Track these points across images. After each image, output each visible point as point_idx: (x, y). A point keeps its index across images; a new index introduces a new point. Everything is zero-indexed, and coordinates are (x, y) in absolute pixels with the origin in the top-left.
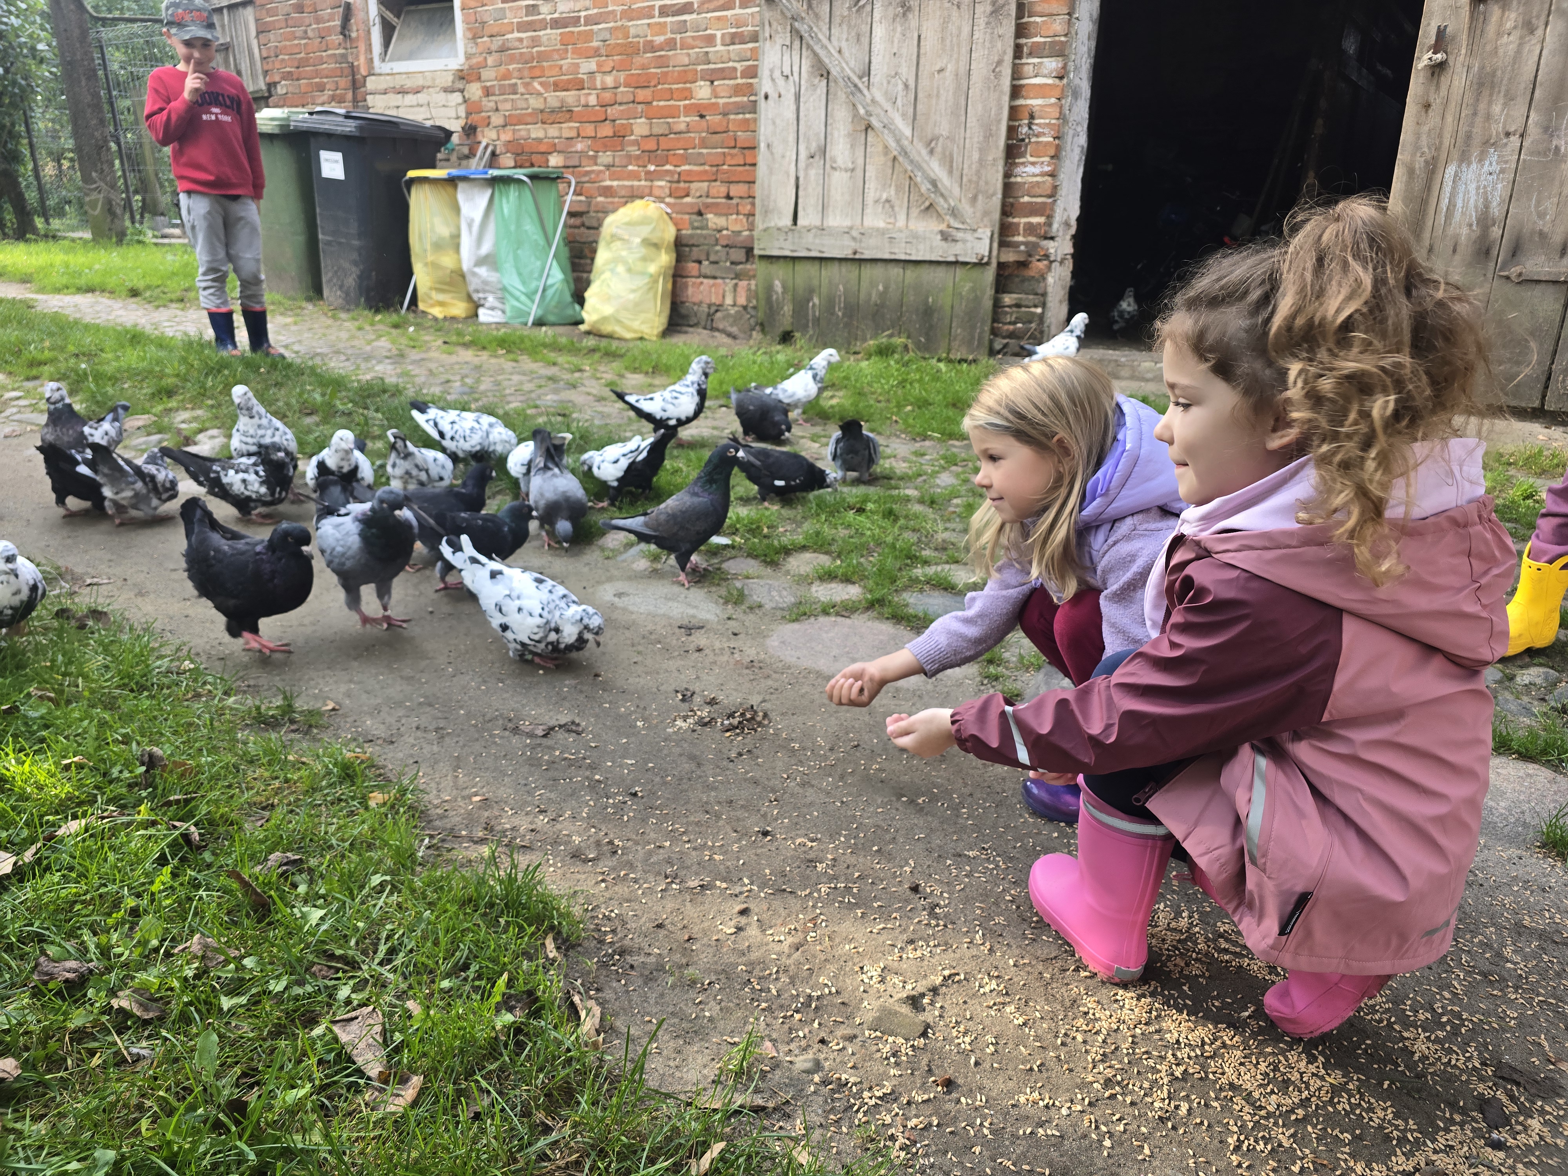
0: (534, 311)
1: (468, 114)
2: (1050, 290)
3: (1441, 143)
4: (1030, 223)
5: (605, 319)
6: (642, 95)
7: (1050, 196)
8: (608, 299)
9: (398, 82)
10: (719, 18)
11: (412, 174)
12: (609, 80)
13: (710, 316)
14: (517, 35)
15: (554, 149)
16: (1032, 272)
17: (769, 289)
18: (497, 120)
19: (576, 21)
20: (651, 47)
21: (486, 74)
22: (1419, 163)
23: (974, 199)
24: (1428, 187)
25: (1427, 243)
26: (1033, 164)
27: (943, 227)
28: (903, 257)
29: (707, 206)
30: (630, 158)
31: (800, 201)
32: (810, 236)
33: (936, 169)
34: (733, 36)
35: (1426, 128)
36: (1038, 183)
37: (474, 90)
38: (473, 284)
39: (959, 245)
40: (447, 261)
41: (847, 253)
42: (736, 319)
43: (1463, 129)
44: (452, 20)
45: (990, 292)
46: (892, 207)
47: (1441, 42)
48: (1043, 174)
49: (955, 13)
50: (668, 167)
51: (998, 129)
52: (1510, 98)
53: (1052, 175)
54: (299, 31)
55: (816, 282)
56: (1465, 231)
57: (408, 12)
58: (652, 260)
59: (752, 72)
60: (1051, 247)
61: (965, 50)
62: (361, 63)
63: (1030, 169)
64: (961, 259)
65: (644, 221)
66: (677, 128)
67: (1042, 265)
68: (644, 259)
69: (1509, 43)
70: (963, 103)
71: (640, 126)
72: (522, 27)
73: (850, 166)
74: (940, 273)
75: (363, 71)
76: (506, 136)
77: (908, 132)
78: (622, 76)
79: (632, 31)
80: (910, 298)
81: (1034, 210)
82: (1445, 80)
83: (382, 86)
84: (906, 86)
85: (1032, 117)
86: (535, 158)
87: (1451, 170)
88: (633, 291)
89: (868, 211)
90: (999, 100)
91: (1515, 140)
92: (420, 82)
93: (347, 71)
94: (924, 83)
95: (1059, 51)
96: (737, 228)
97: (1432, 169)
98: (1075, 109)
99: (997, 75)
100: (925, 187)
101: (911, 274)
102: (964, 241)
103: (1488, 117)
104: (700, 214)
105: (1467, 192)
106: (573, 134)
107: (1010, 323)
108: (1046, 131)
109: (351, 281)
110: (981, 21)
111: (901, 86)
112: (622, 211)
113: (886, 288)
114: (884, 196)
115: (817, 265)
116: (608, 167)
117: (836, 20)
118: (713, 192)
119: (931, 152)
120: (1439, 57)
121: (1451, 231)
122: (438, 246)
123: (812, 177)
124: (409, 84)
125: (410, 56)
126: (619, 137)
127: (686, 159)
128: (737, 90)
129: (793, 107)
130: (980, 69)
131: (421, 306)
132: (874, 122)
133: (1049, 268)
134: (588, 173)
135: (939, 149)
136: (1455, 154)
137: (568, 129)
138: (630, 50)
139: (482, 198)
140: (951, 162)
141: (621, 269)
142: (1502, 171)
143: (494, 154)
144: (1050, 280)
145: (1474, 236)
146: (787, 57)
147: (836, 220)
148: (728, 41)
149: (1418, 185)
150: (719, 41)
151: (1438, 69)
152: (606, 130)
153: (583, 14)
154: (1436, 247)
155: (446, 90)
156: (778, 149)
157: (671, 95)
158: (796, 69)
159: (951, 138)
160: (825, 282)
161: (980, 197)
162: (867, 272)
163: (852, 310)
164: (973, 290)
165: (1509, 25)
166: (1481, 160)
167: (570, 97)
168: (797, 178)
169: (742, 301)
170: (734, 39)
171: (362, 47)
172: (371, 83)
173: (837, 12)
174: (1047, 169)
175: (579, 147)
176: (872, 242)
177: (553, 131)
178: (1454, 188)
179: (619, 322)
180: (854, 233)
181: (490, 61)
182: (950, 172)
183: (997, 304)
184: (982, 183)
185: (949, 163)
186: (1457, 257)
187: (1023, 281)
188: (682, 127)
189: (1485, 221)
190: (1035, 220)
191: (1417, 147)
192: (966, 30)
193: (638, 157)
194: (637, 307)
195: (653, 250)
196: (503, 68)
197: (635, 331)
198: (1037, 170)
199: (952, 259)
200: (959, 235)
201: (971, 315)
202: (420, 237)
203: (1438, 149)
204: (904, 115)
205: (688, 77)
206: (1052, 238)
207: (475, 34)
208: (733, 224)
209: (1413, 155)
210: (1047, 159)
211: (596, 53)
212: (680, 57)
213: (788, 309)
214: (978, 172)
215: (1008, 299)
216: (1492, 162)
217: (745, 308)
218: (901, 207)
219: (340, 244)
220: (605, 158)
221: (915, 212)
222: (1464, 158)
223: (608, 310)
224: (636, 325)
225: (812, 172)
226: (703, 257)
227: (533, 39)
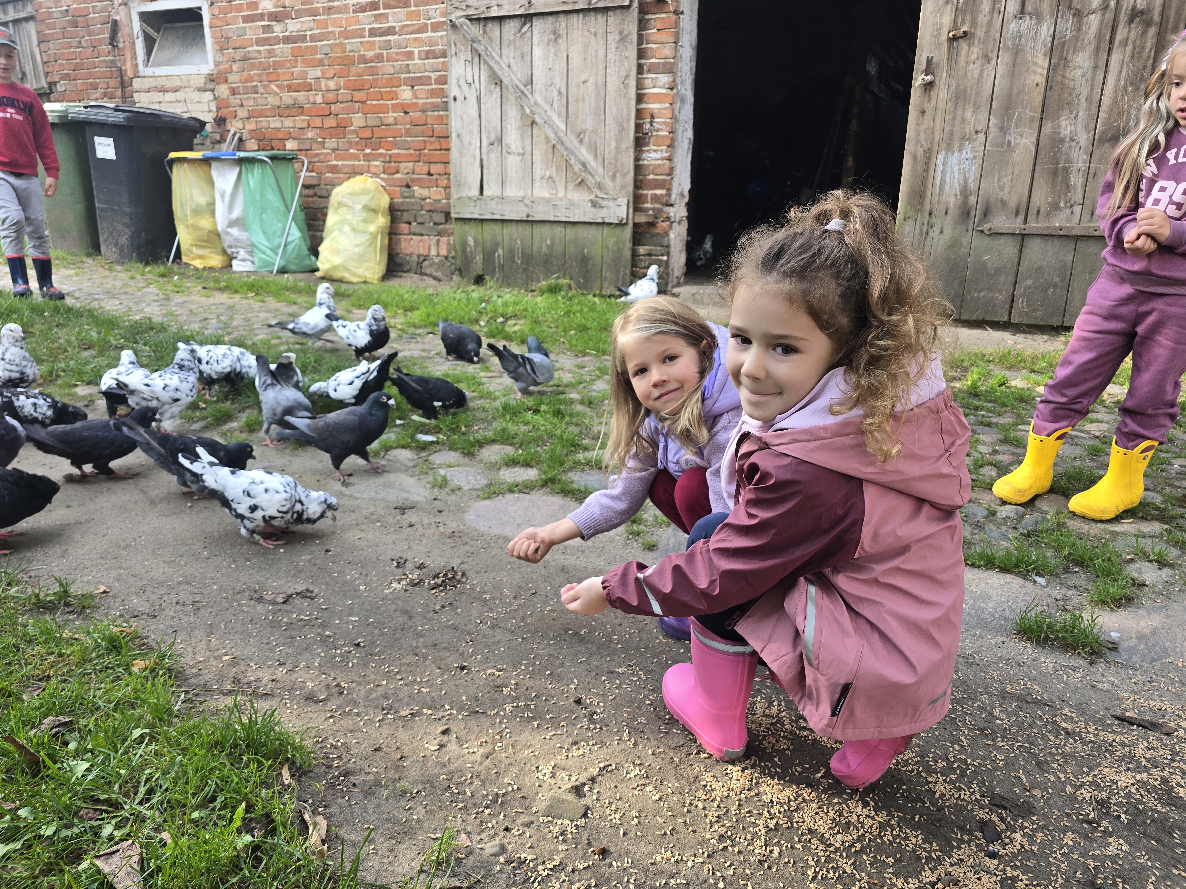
0: (278, 262)
1: (219, 108)
2: (672, 243)
3: (934, 138)
4: (655, 195)
5: (335, 268)
6: (358, 95)
7: (668, 175)
8: (337, 252)
9: (160, 83)
10: (416, 39)
11: (173, 155)
12: (332, 84)
13: (420, 264)
14: (255, 48)
15: (289, 136)
16: (658, 231)
17: (464, 243)
18: (242, 113)
19: (303, 38)
20: (364, 60)
21: (231, 78)
22: (920, 152)
23: (614, 177)
24: (927, 169)
25: (927, 208)
26: (655, 151)
27: (592, 197)
28: (564, 219)
29: (413, 180)
30: (351, 144)
31: (485, 177)
32: (494, 203)
33: (585, 154)
34: (427, 52)
35: (923, 128)
36: (659, 165)
37: (223, 90)
38: (227, 241)
39: (605, 210)
40: (205, 223)
41: (522, 216)
42: (440, 266)
43: (947, 129)
44: (203, 36)
45: (629, 245)
46: (554, 182)
47: (929, 69)
48: (662, 159)
49: (593, 39)
50: (381, 151)
51: (628, 125)
52: (977, 108)
53: (669, 159)
54: (74, 42)
55: (499, 238)
56: (952, 199)
57: (166, 29)
58: (372, 222)
59: (443, 80)
60: (671, 211)
61: (601, 67)
62: (128, 67)
63: (653, 155)
64: (607, 221)
65: (364, 192)
66: (387, 121)
67: (666, 225)
68: (365, 221)
69: (974, 69)
70: (602, 106)
71: (358, 120)
72: (260, 42)
73: (521, 151)
74: (592, 230)
75: (130, 74)
76: (250, 126)
77: (563, 127)
78: (342, 81)
79: (348, 47)
80: (571, 249)
81: (658, 185)
82: (933, 94)
83: (147, 86)
84: (560, 93)
85: (652, 117)
86: (274, 143)
87: (941, 157)
88: (358, 246)
89: (536, 185)
90: (628, 104)
91: (982, 136)
92: (178, 83)
93: (116, 74)
94: (573, 91)
95: (670, 69)
96: (437, 197)
97: (929, 156)
98: (683, 112)
99: (626, 86)
100: (577, 167)
101: (570, 232)
102: (608, 207)
103: (963, 120)
104: (408, 186)
105: (952, 172)
106: (305, 125)
108: (663, 127)
109: (124, 240)
110: (612, 46)
111: (556, 93)
112: (346, 184)
113: (553, 242)
114: (548, 174)
115: (500, 225)
116: (334, 150)
117: (505, 43)
118: (417, 170)
119: (581, 141)
120: (929, 78)
121: (943, 199)
122: (197, 212)
123: (493, 159)
124: (168, 84)
125: (169, 63)
126: (342, 128)
127: (395, 145)
128: (433, 93)
129: (476, 107)
130: (613, 82)
131: (184, 259)
132: (538, 119)
133: (670, 227)
134: (317, 155)
135: (586, 140)
136: (943, 146)
137: (301, 121)
138: (348, 62)
139: (232, 174)
140: (596, 149)
141: (347, 228)
142: (975, 158)
143: (240, 140)
144: (672, 235)
145: (959, 203)
146: (469, 70)
147: (513, 192)
148: (423, 56)
149: (920, 168)
150: (416, 56)
151: (929, 86)
152: (331, 122)
153: (308, 33)
154: (934, 210)
155: (199, 90)
156: (466, 138)
157: (381, 96)
158: (476, 78)
159: (594, 132)
160: (506, 238)
161: (618, 175)
162: (538, 230)
163: (528, 259)
164: (616, 243)
165: (974, 57)
166: (960, 150)
167: (301, 96)
168: (482, 160)
169: (444, 252)
170: (428, 55)
171: (128, 55)
172: (137, 84)
173: (505, 36)
174: (665, 155)
175: (310, 135)
176: (541, 208)
177: (288, 123)
178: (944, 169)
179: (347, 269)
180: (527, 201)
181: (235, 67)
182: (596, 156)
183: (634, 254)
184: (619, 165)
185: (594, 149)
186: (949, 217)
187: (652, 237)
188: (391, 121)
189: (965, 192)
190: (659, 192)
191: (918, 141)
192: (602, 52)
193: (357, 143)
194: (361, 258)
195: (372, 214)
196: (245, 73)
197: (360, 276)
198: (658, 155)
199: (600, 220)
200: (604, 203)
201: (616, 262)
202: (181, 204)
203: (932, 142)
204: (559, 114)
205: (394, 82)
206: (672, 205)
207: (222, 46)
208: (435, 194)
209: (916, 146)
210: (665, 148)
211: (320, 63)
212: (387, 68)
213: (479, 258)
214: (615, 157)
215: (642, 250)
216: (968, 152)
217: (446, 258)
218: (560, 182)
219: (114, 210)
220: (331, 143)
221: (571, 186)
222: (949, 148)
223: (338, 260)
224: (360, 271)
225: (493, 156)
226: (411, 219)
227: (269, 51)
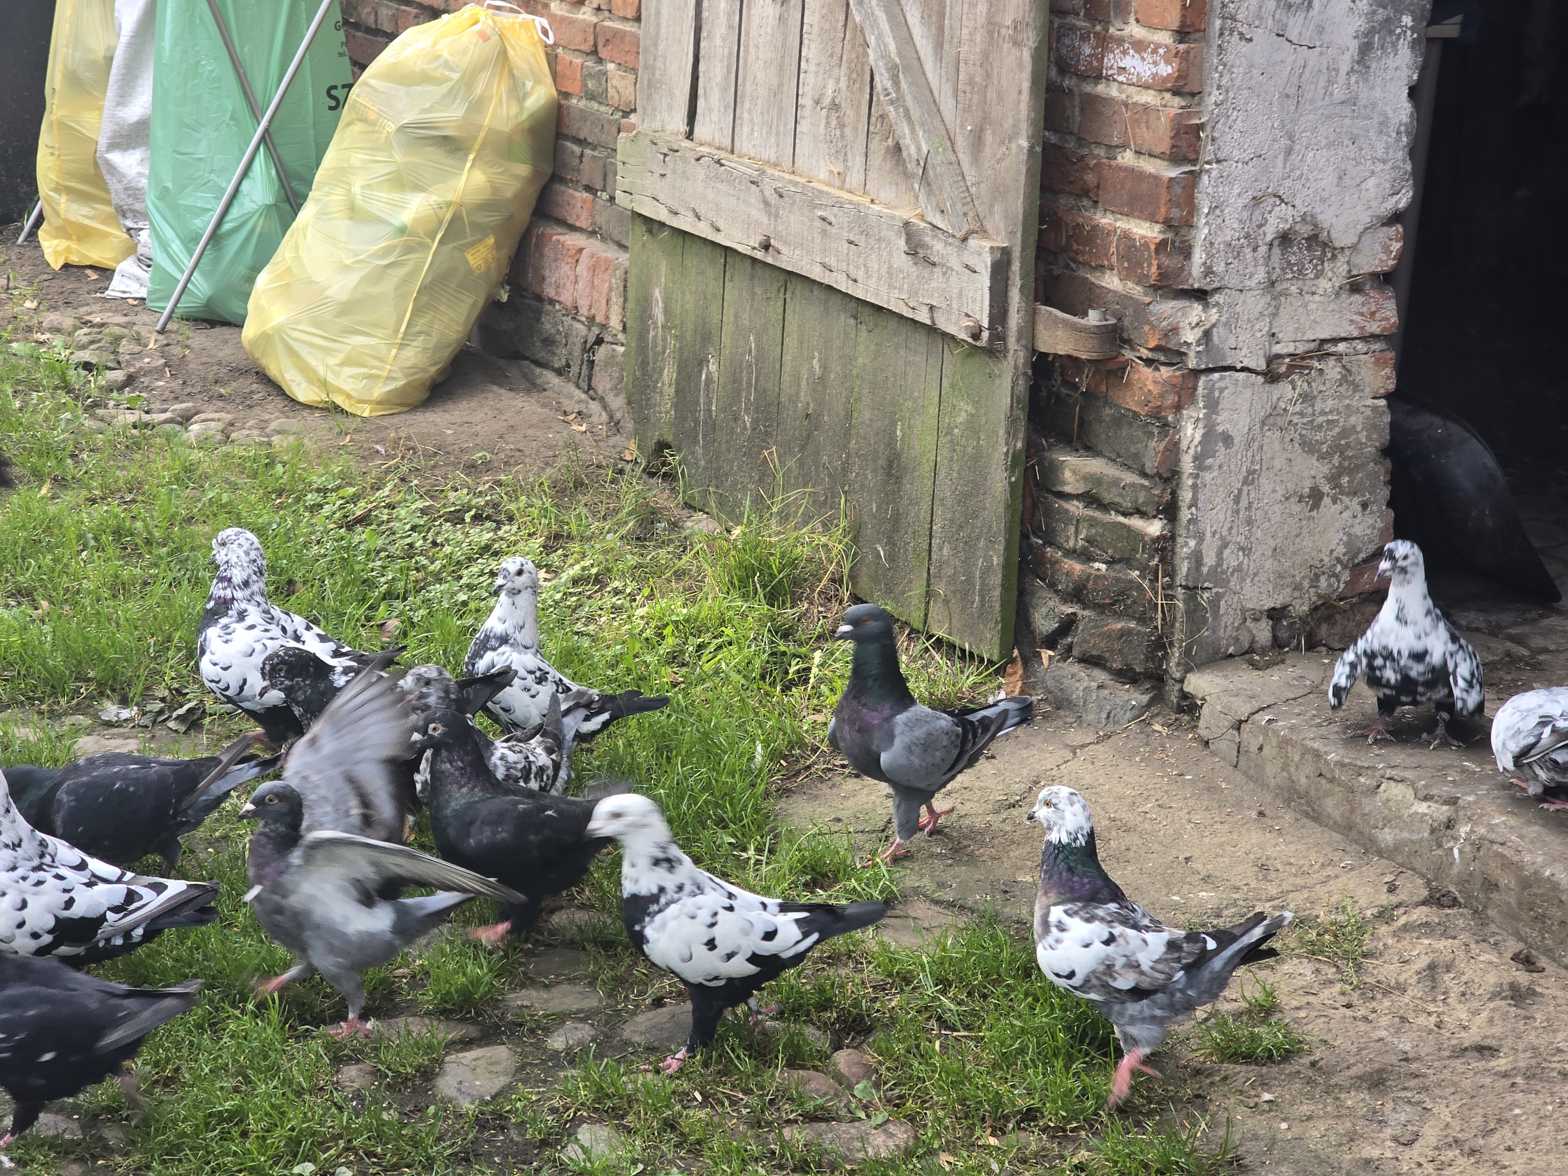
2: (1187, 465)
4: (1127, 236)
7: (1170, 160)
16: (1132, 402)
17: (647, 312)
23: (978, 139)
26: (1140, 46)
27: (911, 214)
29: (607, 38)
31: (702, 67)
32: (700, 175)
36: (1146, 108)
39: (937, 280)
40: (84, 126)
41: (754, 243)
46: (843, 126)
48: (1158, 85)
53: (1180, 91)
55: (713, 319)
60: (1190, 324)
63: (1135, 63)
64: (941, 323)
67: (1160, 379)
81: (1140, 196)
89: (805, 122)
101: (867, 340)
102: (947, 270)
104: (597, 56)
107: (1071, 553)
113: (825, 370)
114: (831, 91)
118: (617, 3)
123: (721, 3)
133: (1182, 395)
140: (942, 16)
144: (1188, 434)
147: (754, 139)
160: (728, 319)
162: (794, 314)
163: (769, 415)
164: (973, 427)
174: (1169, 68)
176: (798, 224)
180: (767, 188)
182: (939, 46)
184: (992, 95)
187: (1118, 421)
190: (1142, 229)
198: (1146, 68)
199: (923, 317)
200: (938, 247)
206: (1201, 295)
210: (1165, 38)
213: (669, 375)
214: (985, 58)
215: (1067, 472)
218: (855, 129)
221: (876, 158)
